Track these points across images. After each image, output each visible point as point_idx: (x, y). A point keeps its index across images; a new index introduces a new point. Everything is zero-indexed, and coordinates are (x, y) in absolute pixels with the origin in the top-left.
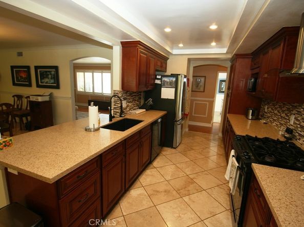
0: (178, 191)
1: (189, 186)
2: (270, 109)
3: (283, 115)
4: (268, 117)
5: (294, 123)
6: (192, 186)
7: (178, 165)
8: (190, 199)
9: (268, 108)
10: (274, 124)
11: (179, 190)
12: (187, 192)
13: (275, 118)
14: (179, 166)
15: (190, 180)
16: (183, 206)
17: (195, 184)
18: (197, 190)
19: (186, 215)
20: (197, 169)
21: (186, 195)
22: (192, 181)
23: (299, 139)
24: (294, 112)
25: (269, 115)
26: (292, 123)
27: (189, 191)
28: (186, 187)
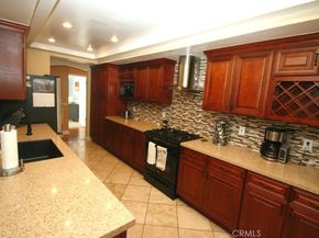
4: (138, 116)
5: (166, 117)
9: (136, 109)
13: (146, 116)
24: (164, 110)
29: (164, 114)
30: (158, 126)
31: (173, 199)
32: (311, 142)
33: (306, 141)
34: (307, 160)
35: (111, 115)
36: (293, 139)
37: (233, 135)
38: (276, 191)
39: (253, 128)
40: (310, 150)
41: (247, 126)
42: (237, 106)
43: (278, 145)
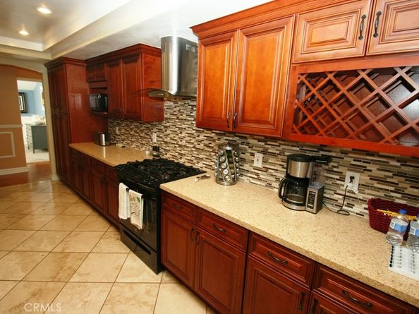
0: (54, 279)
1: (66, 262)
2: (123, 131)
3: (143, 135)
4: (123, 140)
5: (158, 141)
6: (69, 259)
7: (18, 249)
8: (80, 275)
9: (119, 130)
10: (133, 146)
11: (55, 277)
12: (69, 272)
13: (133, 140)
14: (23, 249)
15: (60, 256)
16: (78, 289)
17: (72, 255)
18: (81, 259)
19: (92, 294)
20: (58, 237)
21: (71, 276)
22: (65, 255)
23: (166, 154)
24: (155, 130)
25: (123, 137)
26: (155, 140)
27: (70, 268)
28: (62, 268)
29: (154, 137)
30: (147, 154)
31: (157, 273)
32: (357, 175)
33: (348, 174)
34: (351, 206)
35: (79, 141)
36: (330, 171)
37: (246, 167)
38: (293, 269)
39: (273, 154)
40: (355, 189)
41: (265, 152)
42: (244, 120)
43: (305, 182)
